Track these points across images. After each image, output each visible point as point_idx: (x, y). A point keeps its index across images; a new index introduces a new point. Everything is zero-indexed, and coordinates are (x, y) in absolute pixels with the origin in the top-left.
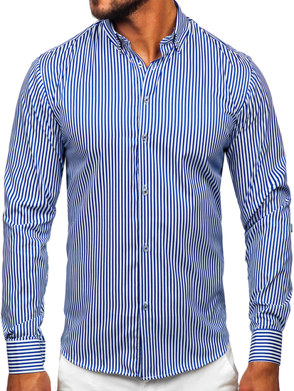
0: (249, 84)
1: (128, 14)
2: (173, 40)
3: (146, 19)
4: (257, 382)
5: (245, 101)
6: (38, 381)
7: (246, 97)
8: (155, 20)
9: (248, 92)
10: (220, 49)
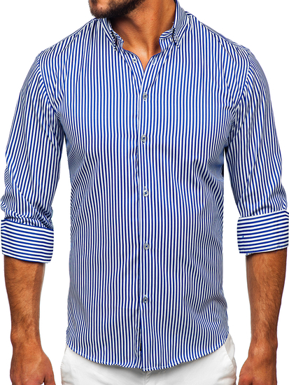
0: (247, 76)
1: (127, 13)
2: (173, 35)
3: (145, 17)
4: (258, 372)
5: (243, 93)
6: (40, 365)
7: (243, 89)
8: (153, 18)
9: (246, 84)
10: (219, 41)
